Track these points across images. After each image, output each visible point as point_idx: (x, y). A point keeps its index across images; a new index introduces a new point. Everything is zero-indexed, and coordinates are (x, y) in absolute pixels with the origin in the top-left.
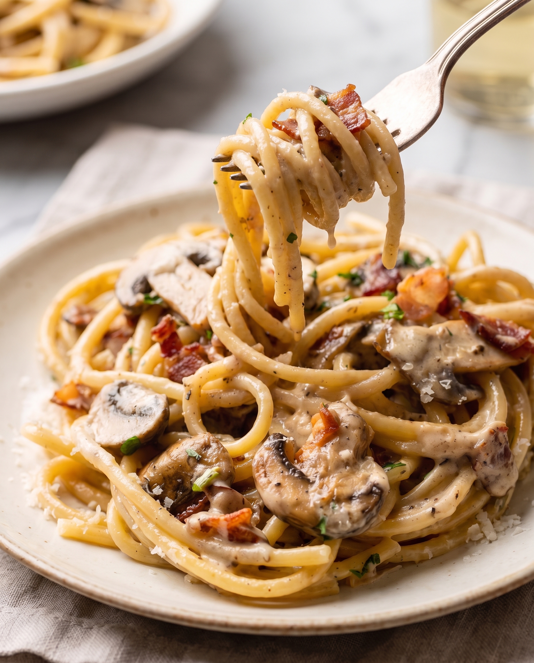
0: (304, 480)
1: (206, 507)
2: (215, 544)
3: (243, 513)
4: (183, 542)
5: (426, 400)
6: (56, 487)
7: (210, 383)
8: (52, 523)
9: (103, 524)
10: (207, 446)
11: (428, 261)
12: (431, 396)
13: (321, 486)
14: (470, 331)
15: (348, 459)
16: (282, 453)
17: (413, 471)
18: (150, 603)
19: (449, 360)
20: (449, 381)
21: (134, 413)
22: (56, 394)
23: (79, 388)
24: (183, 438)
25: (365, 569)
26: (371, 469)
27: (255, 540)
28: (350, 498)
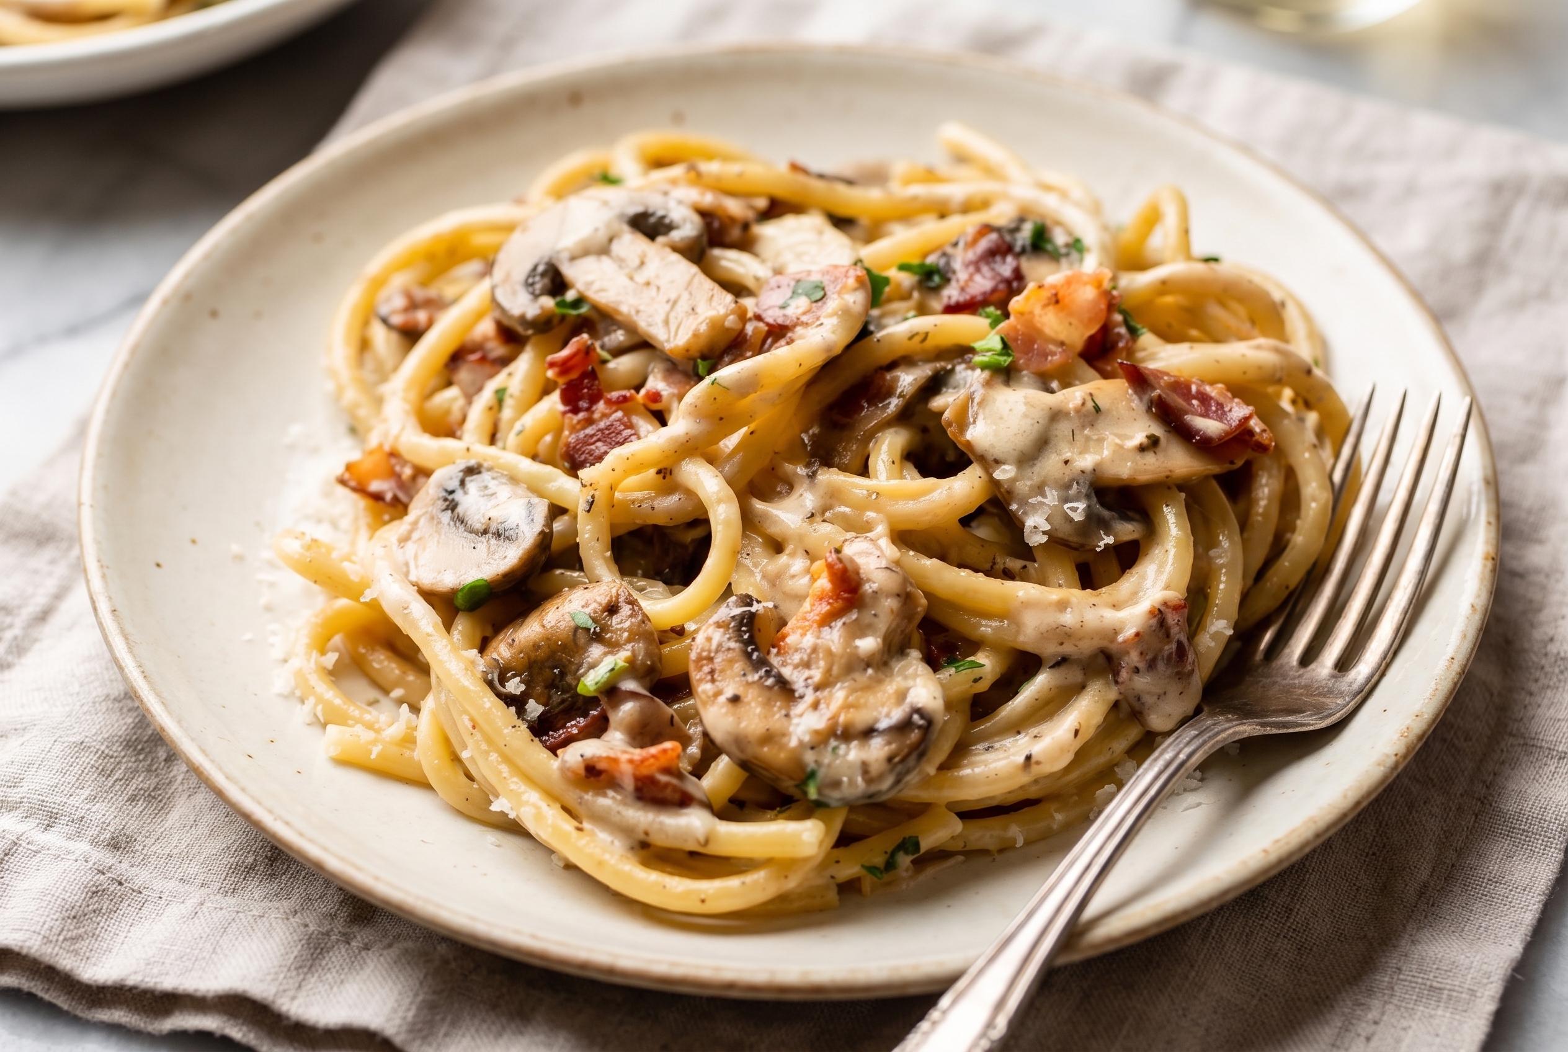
0: (785, 690)
1: (598, 729)
2: (607, 802)
3: (665, 751)
4: (551, 795)
5: (1036, 539)
6: (331, 659)
7: (633, 480)
8: (316, 731)
9: (409, 740)
10: (612, 609)
11: (1076, 246)
12: (1044, 533)
13: (815, 706)
14: (1136, 403)
15: (872, 655)
16: (746, 637)
17: (997, 676)
18: (473, 918)
19: (1086, 461)
20: (1081, 506)
21: (485, 532)
22: (349, 467)
23: (393, 461)
24: (573, 585)
25: (890, 865)
26: (915, 676)
27: (684, 801)
28: (869, 732)
